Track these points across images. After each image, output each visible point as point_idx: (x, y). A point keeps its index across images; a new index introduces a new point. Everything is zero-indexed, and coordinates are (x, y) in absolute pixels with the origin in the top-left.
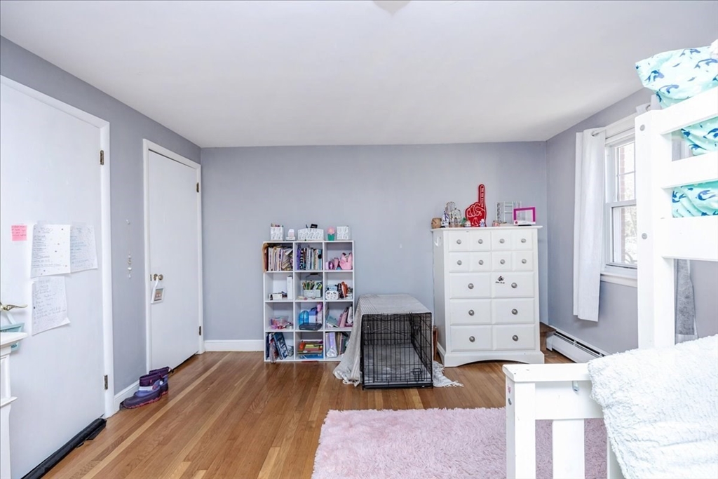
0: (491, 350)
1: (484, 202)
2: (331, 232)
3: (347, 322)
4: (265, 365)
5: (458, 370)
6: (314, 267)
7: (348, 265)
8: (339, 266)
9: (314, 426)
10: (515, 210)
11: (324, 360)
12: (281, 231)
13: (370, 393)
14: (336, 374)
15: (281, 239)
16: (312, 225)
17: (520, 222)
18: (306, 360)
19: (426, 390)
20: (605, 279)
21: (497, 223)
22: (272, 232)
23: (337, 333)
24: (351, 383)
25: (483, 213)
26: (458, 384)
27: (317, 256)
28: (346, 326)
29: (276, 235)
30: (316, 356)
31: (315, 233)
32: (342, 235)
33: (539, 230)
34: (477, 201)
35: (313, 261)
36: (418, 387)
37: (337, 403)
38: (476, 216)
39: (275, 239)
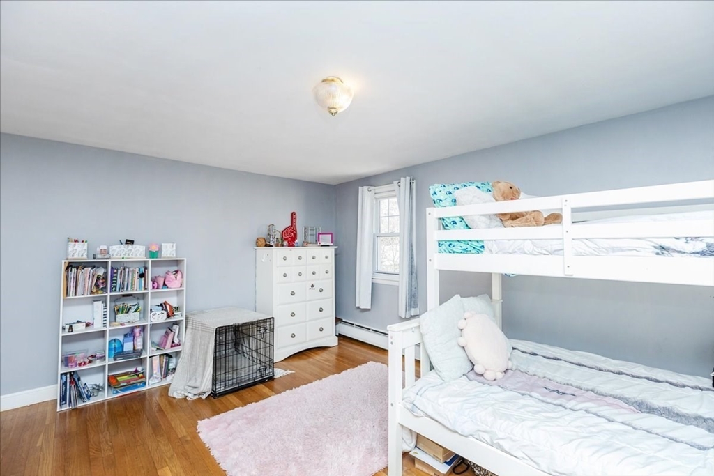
0: (306, 342)
1: (295, 226)
2: (154, 249)
3: (173, 342)
4: (58, 415)
5: (283, 363)
6: (132, 287)
7: (177, 283)
8: (164, 284)
9: (189, 439)
10: (319, 234)
11: (147, 387)
12: (86, 247)
13: (223, 399)
14: (175, 395)
15: (85, 256)
16: (127, 241)
17: (322, 244)
18: (122, 394)
19: (269, 382)
20: (375, 281)
21: (305, 243)
22: (70, 249)
23: (160, 356)
24: (197, 397)
25: (295, 234)
26: (291, 372)
27: (136, 275)
28: (172, 346)
29: (79, 252)
30: (135, 386)
31: (133, 250)
32: (168, 252)
33: (335, 249)
34: (290, 225)
35: (130, 281)
36: (262, 382)
37: (197, 416)
38: (289, 237)
39: (76, 256)
